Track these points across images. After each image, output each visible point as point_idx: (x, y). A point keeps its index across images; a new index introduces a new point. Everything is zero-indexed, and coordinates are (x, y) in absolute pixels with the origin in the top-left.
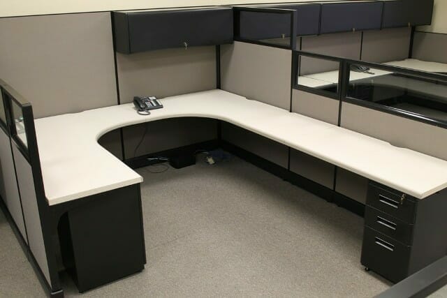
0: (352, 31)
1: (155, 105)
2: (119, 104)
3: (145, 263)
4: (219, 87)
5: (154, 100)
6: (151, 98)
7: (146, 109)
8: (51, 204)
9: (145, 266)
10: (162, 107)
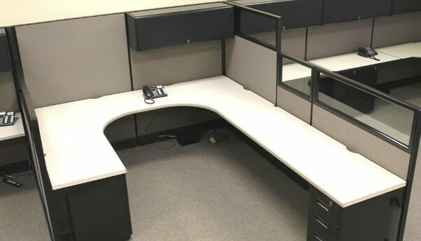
0: (358, 19)
1: (160, 93)
2: (132, 90)
3: (132, 233)
4: (224, 73)
5: (161, 89)
6: (158, 87)
7: (152, 97)
8: (54, 189)
9: (132, 236)
10: (166, 95)
